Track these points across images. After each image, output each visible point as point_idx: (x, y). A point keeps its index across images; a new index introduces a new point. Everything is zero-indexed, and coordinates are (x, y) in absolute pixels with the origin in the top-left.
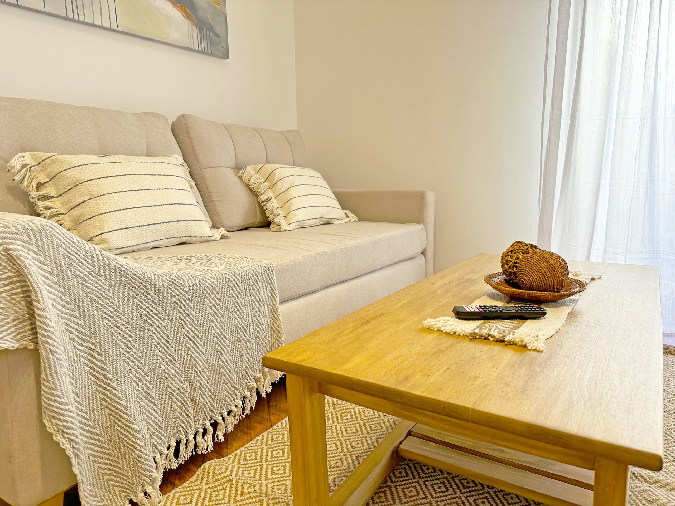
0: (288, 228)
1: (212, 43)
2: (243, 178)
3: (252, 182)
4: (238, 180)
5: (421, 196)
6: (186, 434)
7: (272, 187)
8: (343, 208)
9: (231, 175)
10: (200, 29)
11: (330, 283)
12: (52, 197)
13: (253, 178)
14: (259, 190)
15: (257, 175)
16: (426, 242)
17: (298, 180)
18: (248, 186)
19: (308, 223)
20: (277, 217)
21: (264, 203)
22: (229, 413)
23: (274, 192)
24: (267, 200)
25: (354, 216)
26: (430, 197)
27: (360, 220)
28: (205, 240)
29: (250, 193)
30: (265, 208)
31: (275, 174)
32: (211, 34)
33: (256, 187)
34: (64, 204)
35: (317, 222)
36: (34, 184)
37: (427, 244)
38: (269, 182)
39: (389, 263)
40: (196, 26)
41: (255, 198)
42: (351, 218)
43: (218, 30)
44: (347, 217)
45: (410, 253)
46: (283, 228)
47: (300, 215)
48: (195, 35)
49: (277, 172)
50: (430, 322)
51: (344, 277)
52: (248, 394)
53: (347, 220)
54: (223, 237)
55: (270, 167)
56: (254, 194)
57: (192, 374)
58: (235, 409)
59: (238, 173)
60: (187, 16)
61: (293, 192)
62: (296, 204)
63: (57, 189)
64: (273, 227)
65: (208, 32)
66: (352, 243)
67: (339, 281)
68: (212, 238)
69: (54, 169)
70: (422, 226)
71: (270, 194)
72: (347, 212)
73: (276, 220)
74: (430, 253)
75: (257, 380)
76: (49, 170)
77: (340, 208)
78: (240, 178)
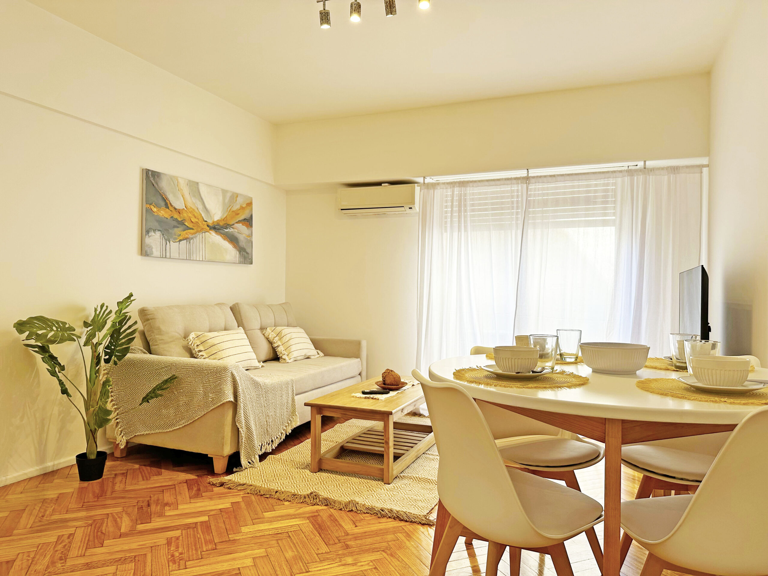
0: (289, 361)
1: (245, 258)
2: (265, 335)
3: (270, 337)
4: (263, 336)
5: (359, 343)
6: (264, 442)
7: (280, 339)
8: (316, 349)
9: (259, 333)
10: (240, 252)
11: (314, 388)
12: (202, 351)
13: (270, 335)
14: (274, 341)
15: (272, 333)
16: (361, 368)
17: (294, 335)
18: (267, 339)
19: (299, 358)
20: (284, 355)
21: (276, 348)
22: (277, 438)
23: (281, 342)
24: (278, 346)
25: (322, 353)
26: (364, 344)
27: (325, 355)
28: (256, 368)
29: (268, 342)
30: (276, 350)
31: (282, 333)
32: (245, 253)
33: (272, 339)
34: (207, 354)
35: (302, 357)
36: (196, 345)
37: (362, 369)
38: (279, 337)
39: (341, 379)
40: (238, 251)
41: (270, 345)
42: (320, 355)
43: (248, 250)
44: (318, 354)
45: (352, 375)
46: (287, 362)
47: (295, 354)
48: (237, 256)
49: (283, 331)
50: (353, 394)
51: (320, 386)
52: (283, 431)
53: (318, 356)
54: (262, 366)
55: (279, 329)
56: (271, 343)
57: (267, 419)
58: (279, 437)
59: (263, 332)
60: (235, 247)
61: (291, 342)
62: (293, 348)
63: (204, 348)
64: (282, 361)
65: (243, 253)
66: (324, 369)
67: (318, 387)
68: (259, 367)
69: (203, 339)
70: (359, 359)
71: (279, 343)
72: (318, 351)
73: (283, 357)
74: (364, 374)
75: (286, 427)
76: (201, 339)
77: (315, 349)
78: (263, 334)
